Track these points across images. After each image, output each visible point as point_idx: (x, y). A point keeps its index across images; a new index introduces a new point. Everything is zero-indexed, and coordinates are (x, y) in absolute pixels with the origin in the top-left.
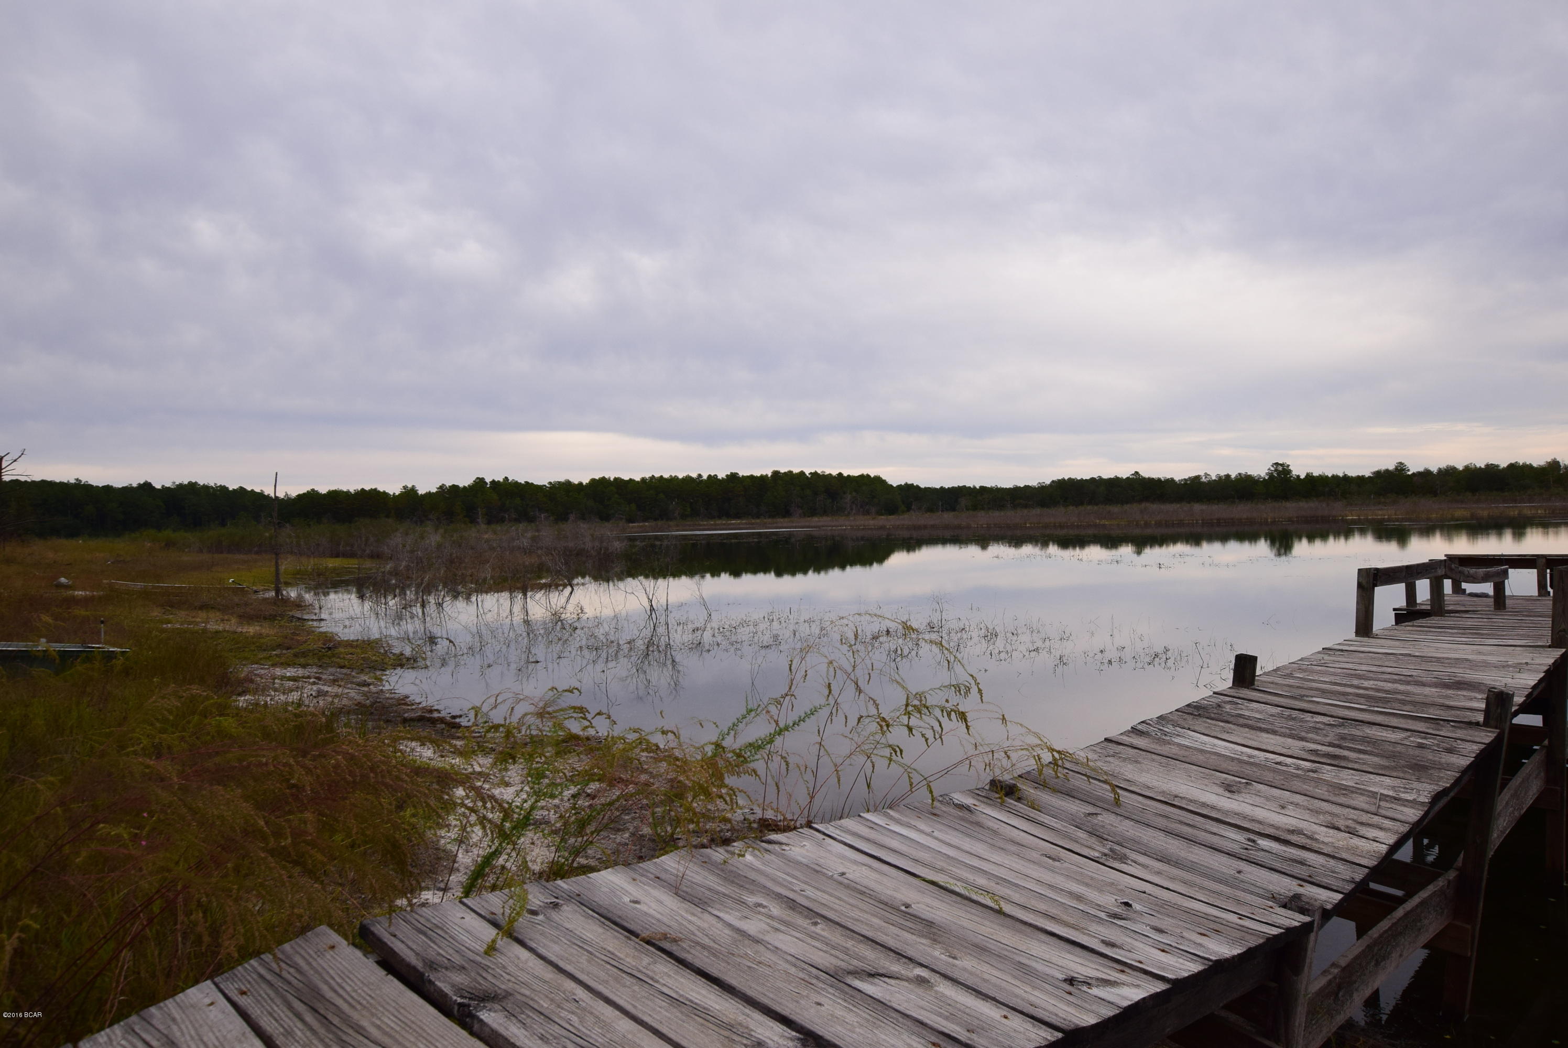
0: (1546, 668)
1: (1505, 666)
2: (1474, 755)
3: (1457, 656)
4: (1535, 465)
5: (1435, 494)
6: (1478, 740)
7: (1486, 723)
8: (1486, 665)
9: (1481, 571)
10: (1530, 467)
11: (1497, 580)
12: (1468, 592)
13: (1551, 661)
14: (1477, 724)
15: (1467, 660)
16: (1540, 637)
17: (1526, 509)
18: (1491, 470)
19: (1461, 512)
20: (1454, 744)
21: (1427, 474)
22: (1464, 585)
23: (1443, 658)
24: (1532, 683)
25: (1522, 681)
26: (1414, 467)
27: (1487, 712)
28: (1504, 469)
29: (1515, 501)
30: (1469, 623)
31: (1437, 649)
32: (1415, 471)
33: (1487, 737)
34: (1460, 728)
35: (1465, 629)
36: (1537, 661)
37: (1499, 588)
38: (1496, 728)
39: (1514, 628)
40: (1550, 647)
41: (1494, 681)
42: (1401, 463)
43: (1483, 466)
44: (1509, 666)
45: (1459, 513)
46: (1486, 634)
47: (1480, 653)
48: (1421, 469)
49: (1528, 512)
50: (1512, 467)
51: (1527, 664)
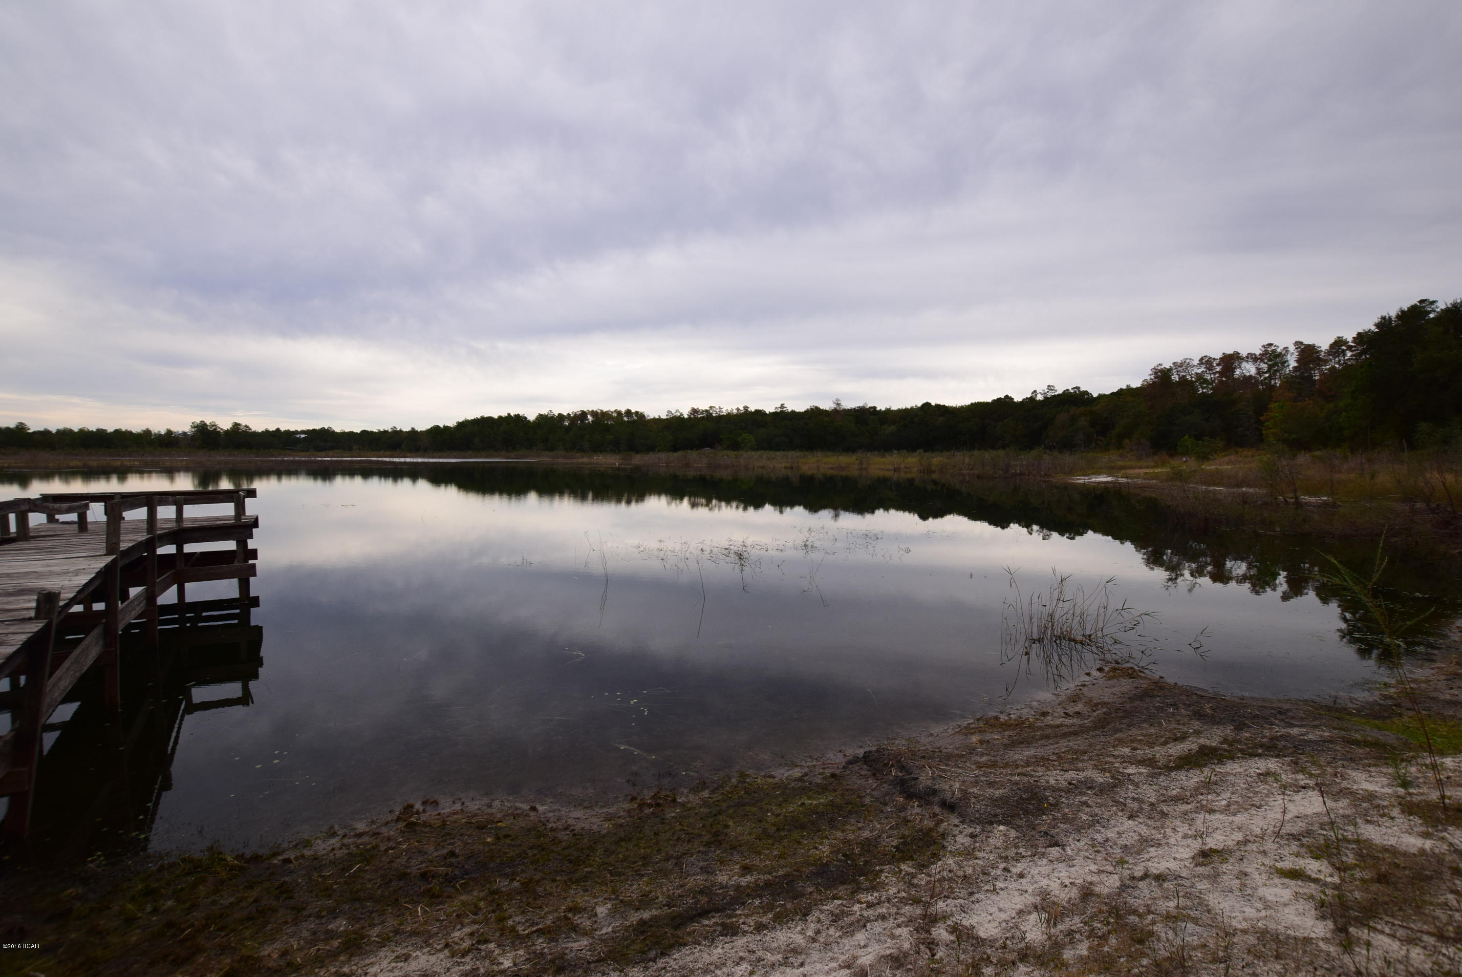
0: (97, 570)
1: (66, 573)
2: (21, 643)
3: (27, 570)
4: (134, 431)
5: (54, 449)
6: (27, 630)
7: (37, 617)
8: (51, 574)
9: (65, 505)
10: (131, 433)
11: (80, 511)
12: (60, 521)
13: (103, 565)
14: (30, 619)
15: (35, 572)
16: (99, 550)
17: (127, 461)
18: (101, 433)
19: (75, 463)
20: (5, 638)
21: (46, 433)
22: (57, 517)
23: (14, 573)
24: (84, 582)
25: (77, 582)
26: (34, 426)
27: (38, 609)
28: (111, 433)
29: (119, 456)
30: (50, 544)
31: (10, 566)
32: (36, 430)
33: (35, 627)
34: (16, 624)
35: (42, 549)
36: (93, 566)
37: (82, 517)
38: (45, 619)
39: (84, 544)
40: (105, 555)
41: (53, 585)
42: (21, 423)
43: (94, 430)
44: (68, 572)
45: (73, 463)
46: (61, 551)
47: (48, 566)
48: (42, 429)
49: (127, 463)
50: (117, 432)
51: (84, 569)
